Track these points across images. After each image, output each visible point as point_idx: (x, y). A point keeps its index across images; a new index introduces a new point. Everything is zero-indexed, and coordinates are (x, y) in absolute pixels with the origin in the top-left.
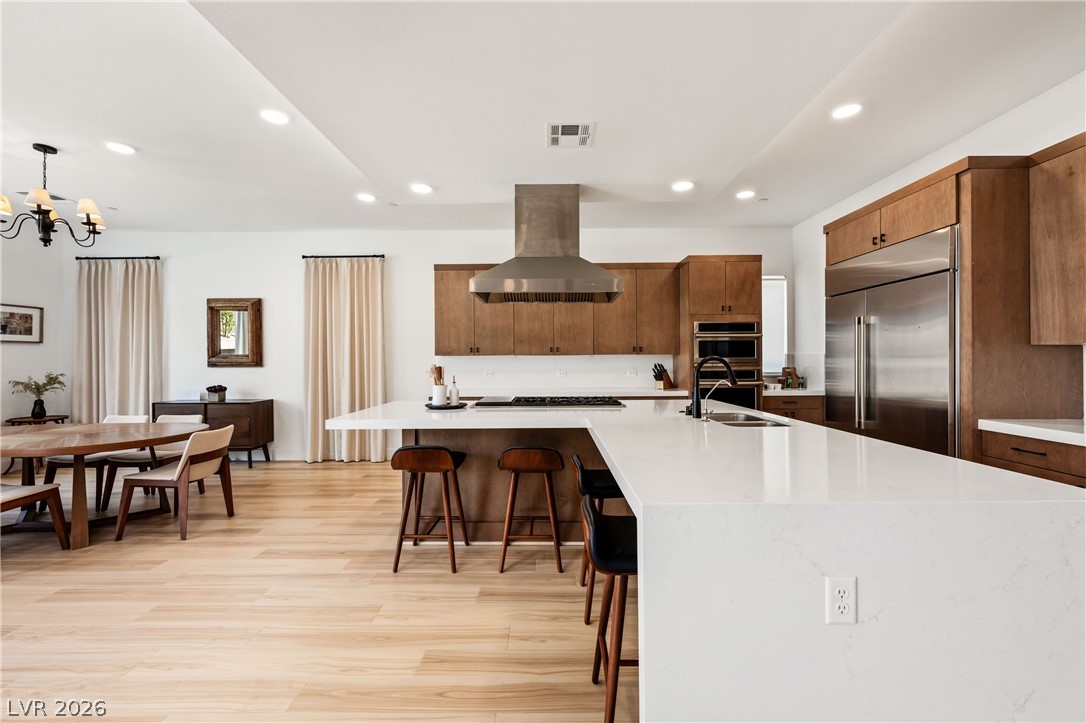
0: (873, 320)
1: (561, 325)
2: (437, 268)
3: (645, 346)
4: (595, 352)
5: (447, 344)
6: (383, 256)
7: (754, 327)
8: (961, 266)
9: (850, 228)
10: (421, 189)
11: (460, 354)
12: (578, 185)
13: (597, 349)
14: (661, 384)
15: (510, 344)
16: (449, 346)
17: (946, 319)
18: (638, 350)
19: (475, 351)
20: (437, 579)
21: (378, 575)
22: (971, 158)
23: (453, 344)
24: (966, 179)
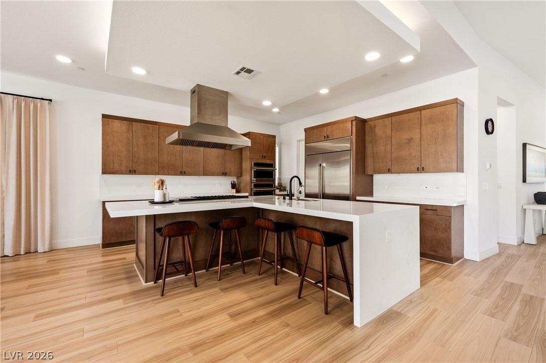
0: (324, 165)
1: (187, 160)
2: (104, 116)
3: (227, 172)
4: (204, 175)
5: (112, 166)
6: (51, 100)
7: (272, 165)
8: (353, 149)
9: (315, 131)
10: (139, 71)
11: (122, 173)
12: (227, 92)
13: (206, 173)
14: (234, 191)
15: (156, 168)
16: (113, 169)
17: (349, 166)
18: (224, 174)
19: (132, 172)
20: (190, 292)
21: (155, 300)
22: (356, 117)
23: (116, 167)
24: (354, 123)
